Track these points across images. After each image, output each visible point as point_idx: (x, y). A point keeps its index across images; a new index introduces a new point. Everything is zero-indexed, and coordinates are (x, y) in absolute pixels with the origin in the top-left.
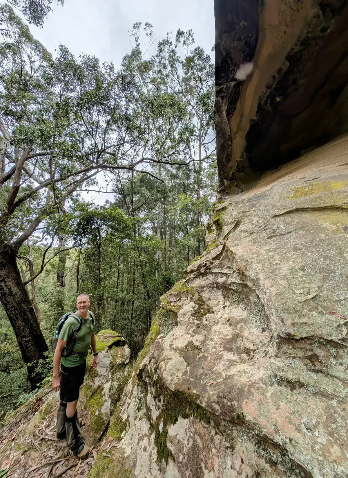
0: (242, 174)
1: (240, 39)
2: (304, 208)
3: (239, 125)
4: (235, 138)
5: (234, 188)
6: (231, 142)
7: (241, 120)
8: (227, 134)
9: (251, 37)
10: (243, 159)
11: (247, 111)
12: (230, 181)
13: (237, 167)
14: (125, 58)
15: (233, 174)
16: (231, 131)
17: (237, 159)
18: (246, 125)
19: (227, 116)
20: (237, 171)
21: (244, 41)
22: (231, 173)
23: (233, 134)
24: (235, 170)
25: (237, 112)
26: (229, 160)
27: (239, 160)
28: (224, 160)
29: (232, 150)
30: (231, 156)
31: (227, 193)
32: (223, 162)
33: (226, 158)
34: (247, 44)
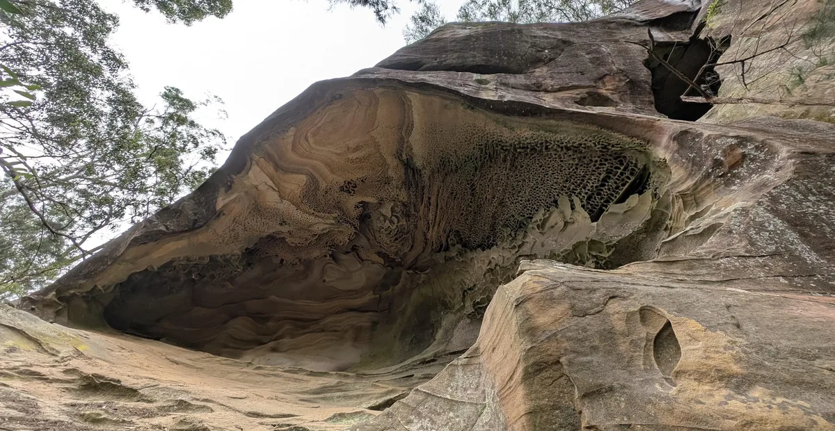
0: (85, 305)
1: (195, 214)
2: (24, 332)
3: (136, 258)
4: (119, 264)
5: (51, 311)
6: (113, 263)
7: (141, 257)
8: (116, 252)
9: (200, 222)
10: (105, 290)
11: (155, 255)
12: (58, 299)
13: (87, 292)
14: (177, 90)
15: (74, 295)
16: (122, 254)
17: (97, 284)
18: (142, 265)
19: (133, 241)
20: (83, 297)
21: (196, 218)
22: (72, 292)
23: (122, 258)
24: (82, 293)
25: (144, 248)
26: (89, 276)
27: (100, 287)
29: (104, 270)
30: (96, 275)
31: (33, 309)
32: (81, 272)
33: (89, 272)
34: (195, 221)
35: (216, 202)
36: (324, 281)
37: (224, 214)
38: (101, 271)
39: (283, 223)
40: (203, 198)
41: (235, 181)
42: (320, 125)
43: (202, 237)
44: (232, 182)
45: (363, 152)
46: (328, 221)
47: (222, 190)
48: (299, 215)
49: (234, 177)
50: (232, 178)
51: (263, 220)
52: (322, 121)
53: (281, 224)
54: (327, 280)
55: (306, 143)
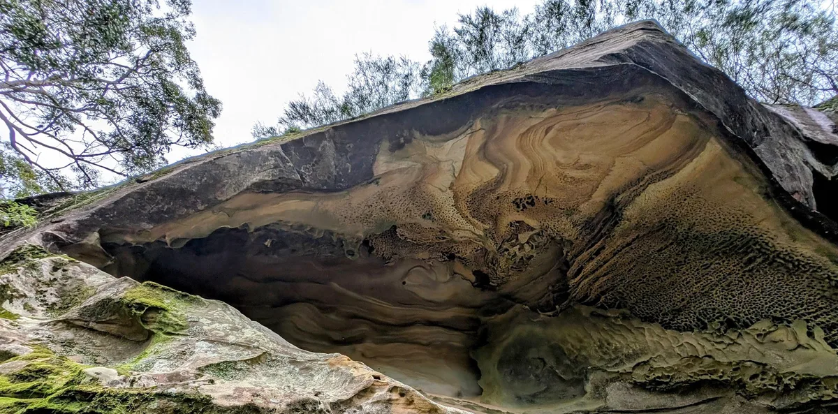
1: (336, 167)
3: (239, 209)
4: (213, 212)
6: (206, 209)
7: (247, 209)
8: (218, 193)
9: (341, 182)
10: (172, 245)
11: (262, 212)
12: (102, 246)
13: (146, 244)
15: (127, 244)
16: (227, 200)
17: (167, 234)
18: (238, 221)
20: (137, 249)
22: (126, 239)
23: (222, 205)
24: (138, 244)
26: (157, 218)
27: (168, 240)
28: (151, 208)
29: (187, 216)
30: (172, 219)
32: (143, 207)
33: (160, 212)
34: (335, 179)
35: (374, 160)
36: (404, 283)
37: (377, 183)
38: (181, 216)
39: (427, 216)
40: (352, 145)
41: (414, 141)
42: (582, 121)
43: (332, 205)
44: (408, 141)
45: (584, 174)
46: (477, 231)
47: (386, 145)
48: (450, 213)
49: (417, 134)
50: (412, 136)
51: (410, 205)
52: (589, 119)
53: (424, 217)
54: (407, 282)
55: (544, 134)
